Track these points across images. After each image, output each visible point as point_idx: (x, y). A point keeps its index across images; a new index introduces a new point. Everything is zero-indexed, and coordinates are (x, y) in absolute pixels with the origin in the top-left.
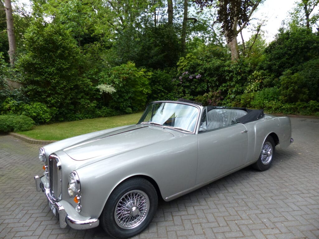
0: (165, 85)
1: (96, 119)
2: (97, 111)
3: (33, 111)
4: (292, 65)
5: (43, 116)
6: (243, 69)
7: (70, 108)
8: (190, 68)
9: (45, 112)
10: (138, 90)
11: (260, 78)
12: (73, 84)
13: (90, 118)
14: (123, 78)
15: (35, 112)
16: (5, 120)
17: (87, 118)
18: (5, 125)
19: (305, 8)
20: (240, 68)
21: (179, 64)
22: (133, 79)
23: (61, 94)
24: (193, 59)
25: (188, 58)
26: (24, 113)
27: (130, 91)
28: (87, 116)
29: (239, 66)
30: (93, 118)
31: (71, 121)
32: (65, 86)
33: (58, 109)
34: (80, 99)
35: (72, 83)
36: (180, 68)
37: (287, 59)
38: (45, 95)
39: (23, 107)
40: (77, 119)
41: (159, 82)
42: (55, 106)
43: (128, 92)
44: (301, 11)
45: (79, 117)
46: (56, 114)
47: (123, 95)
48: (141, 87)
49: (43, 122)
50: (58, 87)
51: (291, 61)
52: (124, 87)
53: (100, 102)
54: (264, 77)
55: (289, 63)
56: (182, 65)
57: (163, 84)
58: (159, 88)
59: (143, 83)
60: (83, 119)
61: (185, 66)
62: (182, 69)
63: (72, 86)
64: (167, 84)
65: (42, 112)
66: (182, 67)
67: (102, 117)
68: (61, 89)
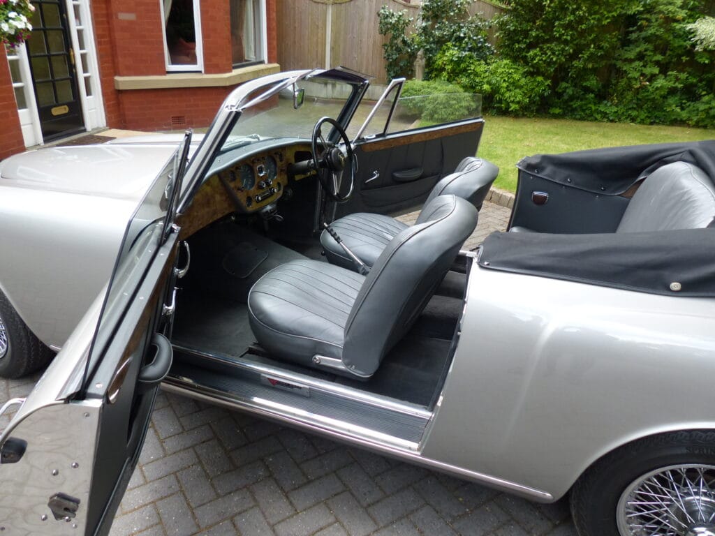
1: (663, 127)
2: (670, 105)
3: (485, 80)
5: (507, 95)
7: (584, 84)
9: (515, 85)
12: (610, 15)
13: (642, 122)
15: (489, 83)
16: (416, 91)
17: (633, 120)
18: (411, 102)
23: (566, 42)
26: (464, 80)
28: (634, 113)
30: (651, 124)
31: (582, 119)
32: (581, 20)
33: (549, 82)
34: (631, 61)
35: (609, 12)
38: (525, 42)
39: (468, 66)
40: (598, 117)
42: (543, 74)
45: (606, 113)
46: (542, 96)
49: (504, 109)
50: (559, 20)
53: (705, 76)
60: (620, 120)
63: (607, 18)
65: (505, 85)
67: (689, 126)
68: (568, 26)
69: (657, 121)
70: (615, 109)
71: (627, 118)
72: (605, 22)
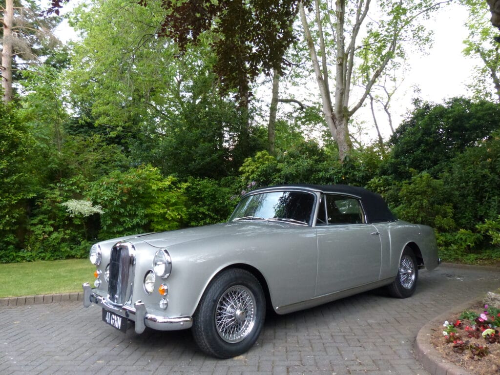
0: (215, 206)
1: (63, 261)
2: (63, 248)
4: (435, 162)
6: (351, 174)
7: (5, 240)
8: (259, 176)
10: (155, 212)
11: (381, 189)
12: (17, 198)
13: (49, 259)
14: (122, 189)
17: (43, 259)
19: (493, 75)
20: (346, 173)
21: (242, 171)
22: (141, 193)
24: (268, 159)
25: (259, 158)
27: (137, 213)
28: (43, 255)
29: (343, 170)
30: (55, 259)
31: (7, 262)
34: (35, 225)
36: (244, 176)
37: (423, 151)
40: (19, 260)
41: (201, 199)
43: (132, 216)
44: (485, 80)
45: (24, 257)
47: (122, 220)
48: (163, 208)
51: (432, 156)
52: (123, 205)
54: (387, 188)
55: (428, 159)
56: (248, 172)
57: (211, 204)
58: (201, 210)
59: (168, 201)
60: (34, 260)
61: (253, 172)
62: (247, 178)
63: (15, 200)
64: (216, 204)
66: (247, 174)
67: (77, 258)
69: (58, 258)
70: (30, 254)
71: (39, 258)
72: (14, 202)
